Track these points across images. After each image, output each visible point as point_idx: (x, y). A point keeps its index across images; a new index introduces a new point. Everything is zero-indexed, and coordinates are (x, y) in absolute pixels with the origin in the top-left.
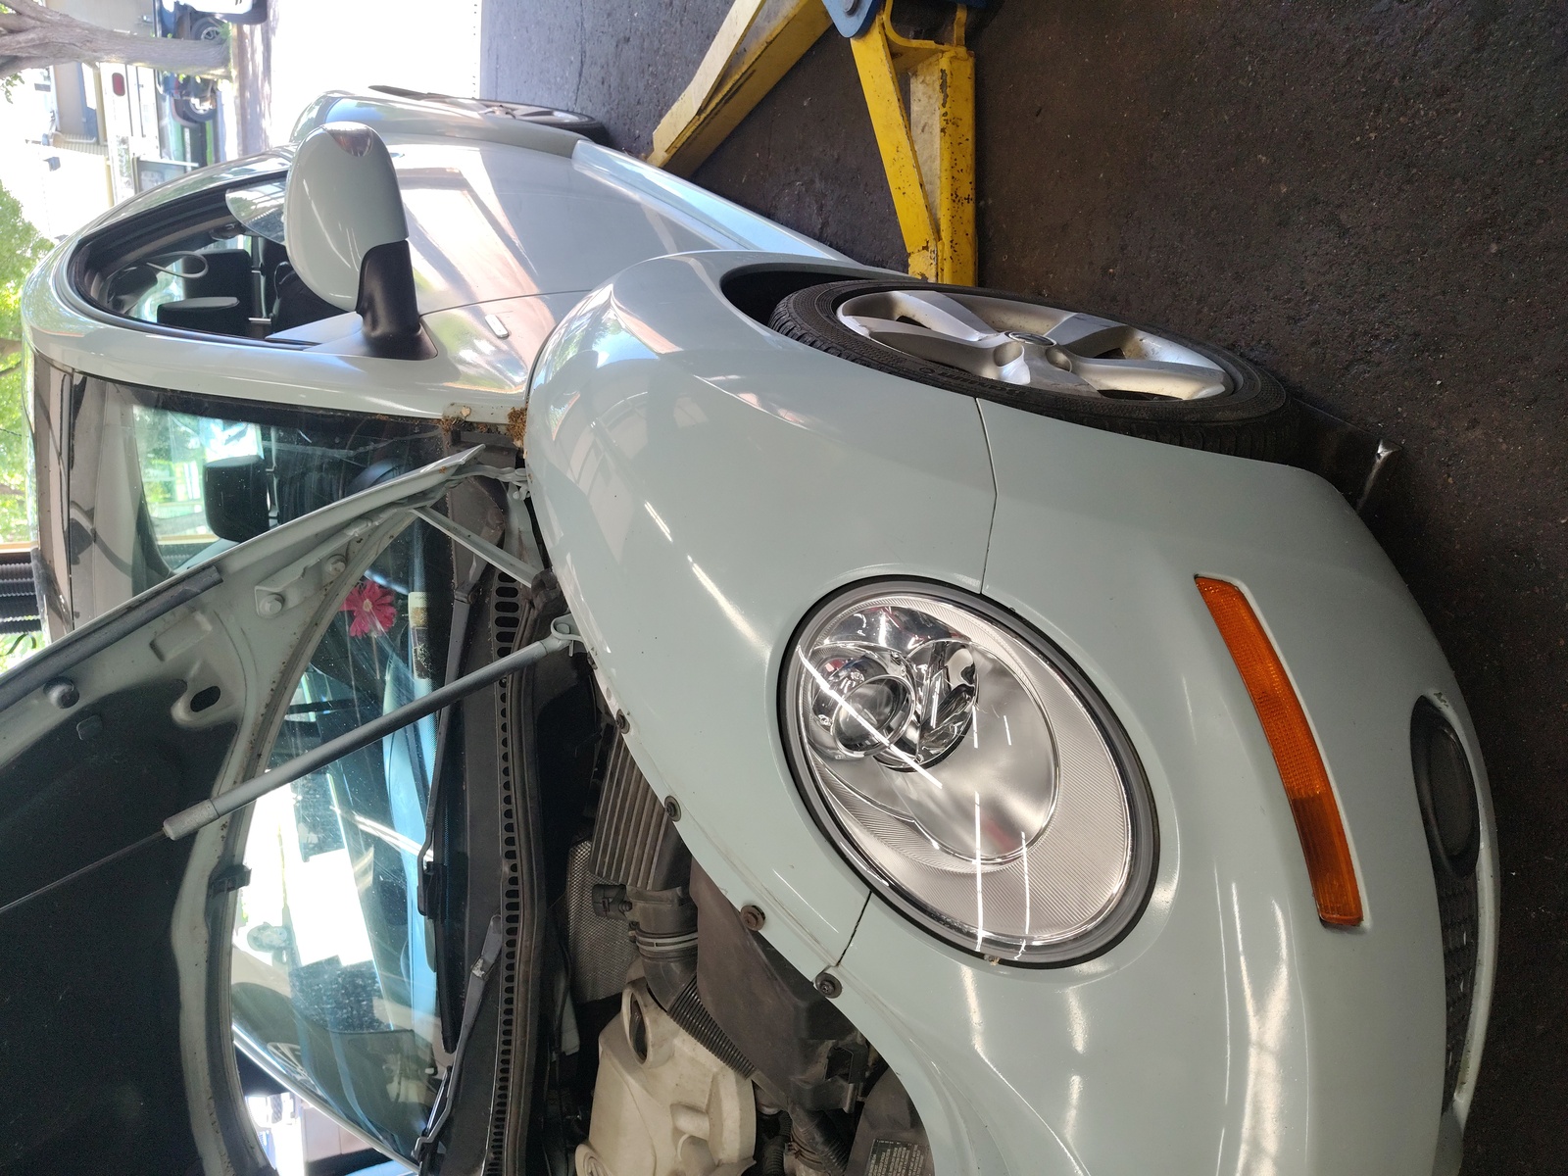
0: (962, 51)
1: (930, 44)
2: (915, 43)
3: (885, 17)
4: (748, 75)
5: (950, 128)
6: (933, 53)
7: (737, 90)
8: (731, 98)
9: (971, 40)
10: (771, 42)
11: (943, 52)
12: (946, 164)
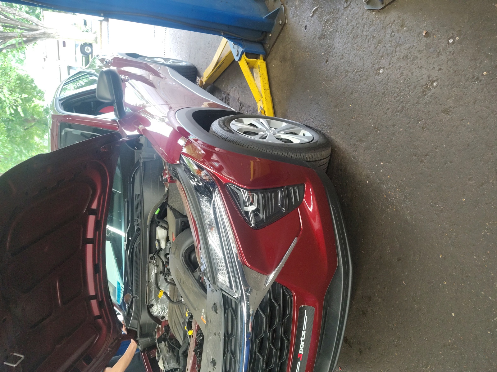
0: (262, 61)
1: (255, 60)
2: (252, 60)
3: (244, 55)
4: (223, 63)
5: (262, 76)
6: (256, 62)
7: (221, 66)
8: (220, 67)
9: (264, 59)
10: (226, 57)
11: (258, 61)
12: (262, 83)
